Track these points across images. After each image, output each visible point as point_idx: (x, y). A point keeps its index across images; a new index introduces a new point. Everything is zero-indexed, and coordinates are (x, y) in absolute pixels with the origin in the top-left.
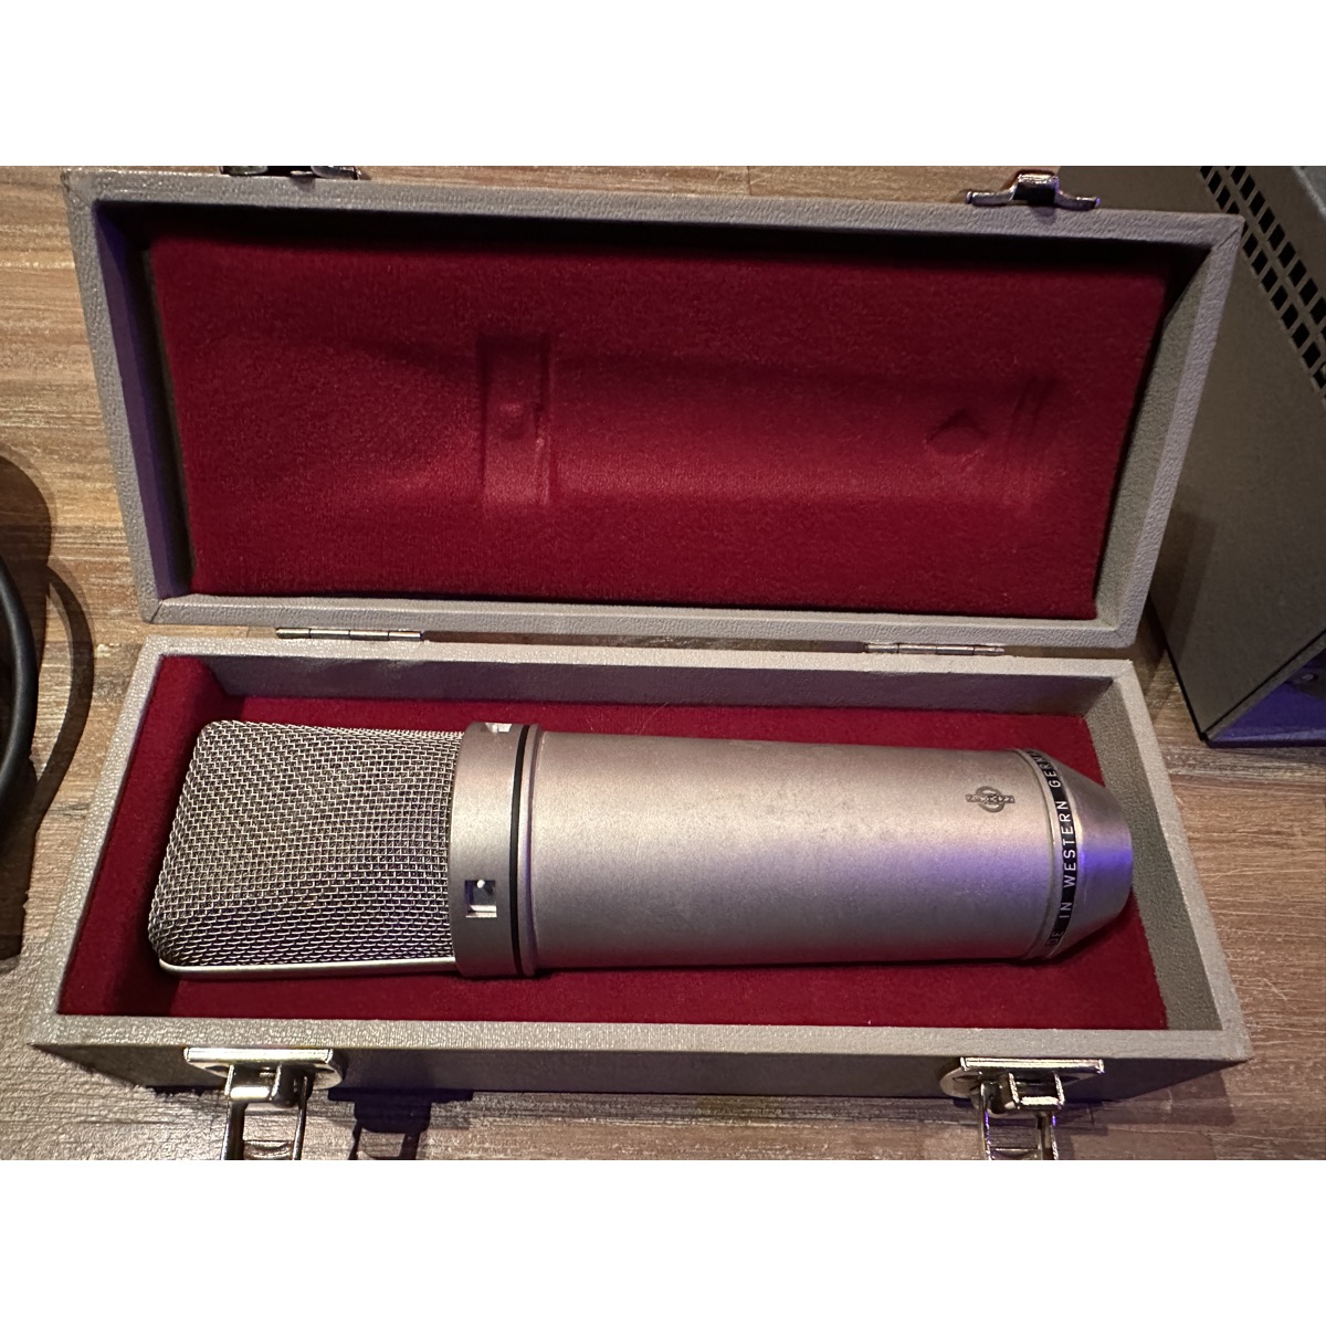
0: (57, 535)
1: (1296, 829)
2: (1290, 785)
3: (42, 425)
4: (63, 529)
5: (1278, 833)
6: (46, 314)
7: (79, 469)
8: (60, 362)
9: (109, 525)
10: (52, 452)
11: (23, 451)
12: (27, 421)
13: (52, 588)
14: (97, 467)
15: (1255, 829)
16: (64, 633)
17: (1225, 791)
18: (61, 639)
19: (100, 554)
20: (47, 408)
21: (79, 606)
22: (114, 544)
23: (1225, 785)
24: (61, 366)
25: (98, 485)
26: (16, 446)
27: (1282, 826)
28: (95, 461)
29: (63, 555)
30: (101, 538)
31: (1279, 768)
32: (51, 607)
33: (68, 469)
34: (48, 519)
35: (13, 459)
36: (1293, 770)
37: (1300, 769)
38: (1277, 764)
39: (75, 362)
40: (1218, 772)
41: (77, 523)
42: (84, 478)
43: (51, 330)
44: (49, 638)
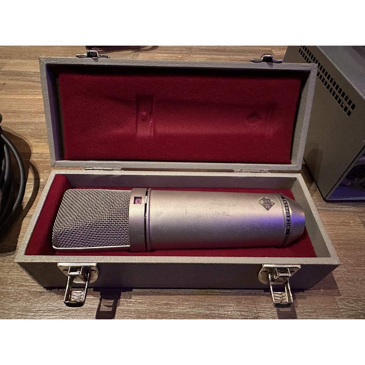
0: (32, 155)
1: (351, 222)
2: (349, 211)
3: (30, 131)
4: (34, 153)
5: (346, 223)
6: (33, 108)
7: (39, 140)
8: (36, 117)
9: (45, 152)
10: (33, 137)
11: (26, 137)
12: (27, 130)
13: (30, 166)
14: (43, 140)
15: (340, 222)
16: (33, 176)
17: (332, 213)
18: (32, 177)
19: (43, 159)
20: (32, 127)
21: (37, 170)
22: (46, 157)
23: (331, 211)
24: (36, 118)
25: (43, 144)
26: (24, 135)
27: (347, 221)
28: (43, 138)
29: (33, 159)
30: (43, 155)
31: (345, 207)
32: (30, 170)
33: (36, 140)
34: (31, 151)
35: (23, 138)
36: (349, 208)
37: (351, 208)
38: (345, 206)
39: (39, 118)
40: (329, 208)
41: (38, 152)
42: (40, 142)
43: (34, 111)
44: (29, 177)
